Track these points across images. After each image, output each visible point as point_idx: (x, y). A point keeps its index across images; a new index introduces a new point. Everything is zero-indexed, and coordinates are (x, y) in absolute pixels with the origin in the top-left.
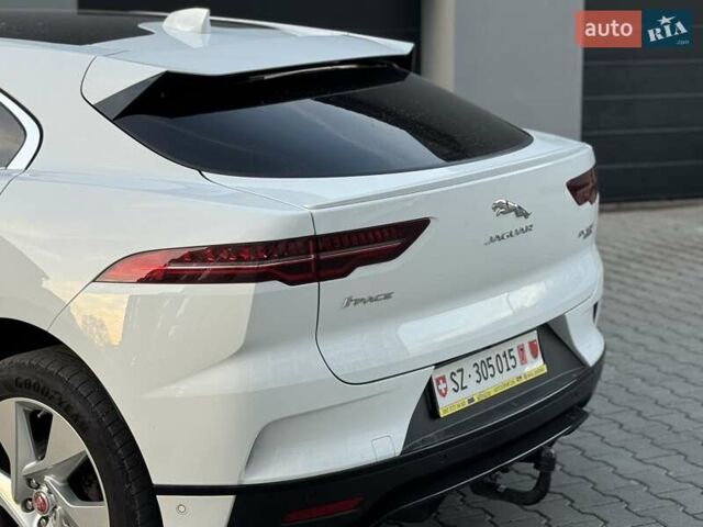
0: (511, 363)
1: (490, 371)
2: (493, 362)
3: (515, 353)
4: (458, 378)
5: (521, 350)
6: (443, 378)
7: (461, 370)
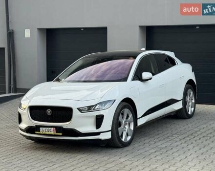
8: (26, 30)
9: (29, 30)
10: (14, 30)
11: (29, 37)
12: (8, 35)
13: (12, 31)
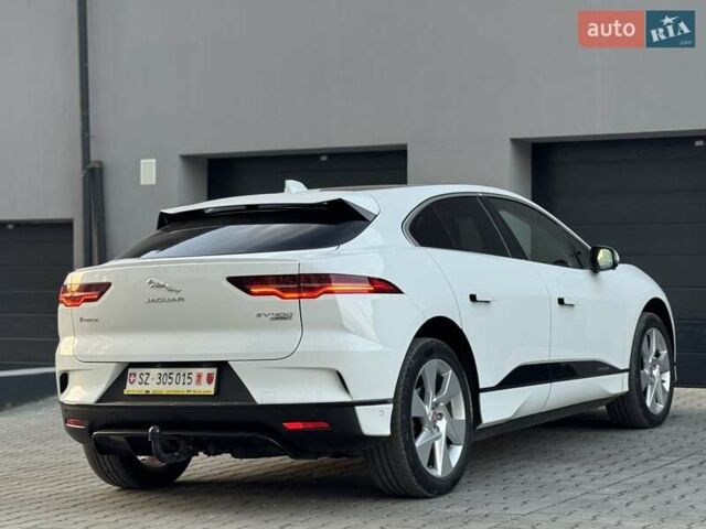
0: (189, 381)
1: (170, 381)
2: (174, 376)
3: (194, 377)
4: (144, 378)
5: (199, 376)
7: (148, 374)
8: (142, 161)
9: (154, 161)
10: (102, 159)
11: (154, 182)
12: (84, 179)
13: (97, 166)
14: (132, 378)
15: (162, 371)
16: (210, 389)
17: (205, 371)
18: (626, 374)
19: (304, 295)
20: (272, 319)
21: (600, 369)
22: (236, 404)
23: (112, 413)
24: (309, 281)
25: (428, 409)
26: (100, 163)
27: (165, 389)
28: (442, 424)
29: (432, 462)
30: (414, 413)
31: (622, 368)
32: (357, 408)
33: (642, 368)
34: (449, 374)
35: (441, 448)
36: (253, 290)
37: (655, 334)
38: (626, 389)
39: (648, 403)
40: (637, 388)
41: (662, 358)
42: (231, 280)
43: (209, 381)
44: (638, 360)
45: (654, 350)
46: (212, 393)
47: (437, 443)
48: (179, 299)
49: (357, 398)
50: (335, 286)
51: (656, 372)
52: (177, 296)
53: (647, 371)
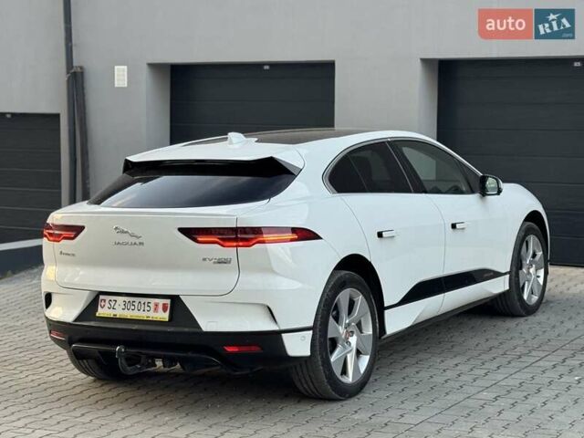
0: (147, 308)
1: (133, 307)
2: (136, 304)
3: (152, 305)
4: (112, 304)
5: (156, 305)
6: (105, 301)
7: (115, 301)
8: (116, 67)
9: (125, 67)
10: (85, 67)
11: (126, 85)
12: (68, 81)
13: (79, 70)
14: (103, 304)
15: (127, 299)
16: (165, 316)
17: (161, 302)
18: (508, 276)
19: (241, 244)
20: (214, 263)
21: (486, 275)
22: (186, 330)
23: (87, 331)
24: (245, 233)
25: (342, 330)
26: (81, 68)
27: (128, 314)
28: (353, 340)
29: (344, 372)
30: (330, 335)
31: (503, 271)
32: (283, 335)
33: (521, 268)
34: (360, 299)
35: (352, 359)
36: (200, 239)
37: (532, 240)
38: (507, 288)
39: (525, 297)
40: (516, 285)
41: (537, 258)
42: (181, 230)
43: (165, 310)
44: (517, 263)
45: (531, 253)
46: (167, 320)
47: (349, 356)
48: (140, 243)
49: (283, 327)
50: (266, 237)
51: (532, 270)
52: (137, 241)
53: (524, 270)
